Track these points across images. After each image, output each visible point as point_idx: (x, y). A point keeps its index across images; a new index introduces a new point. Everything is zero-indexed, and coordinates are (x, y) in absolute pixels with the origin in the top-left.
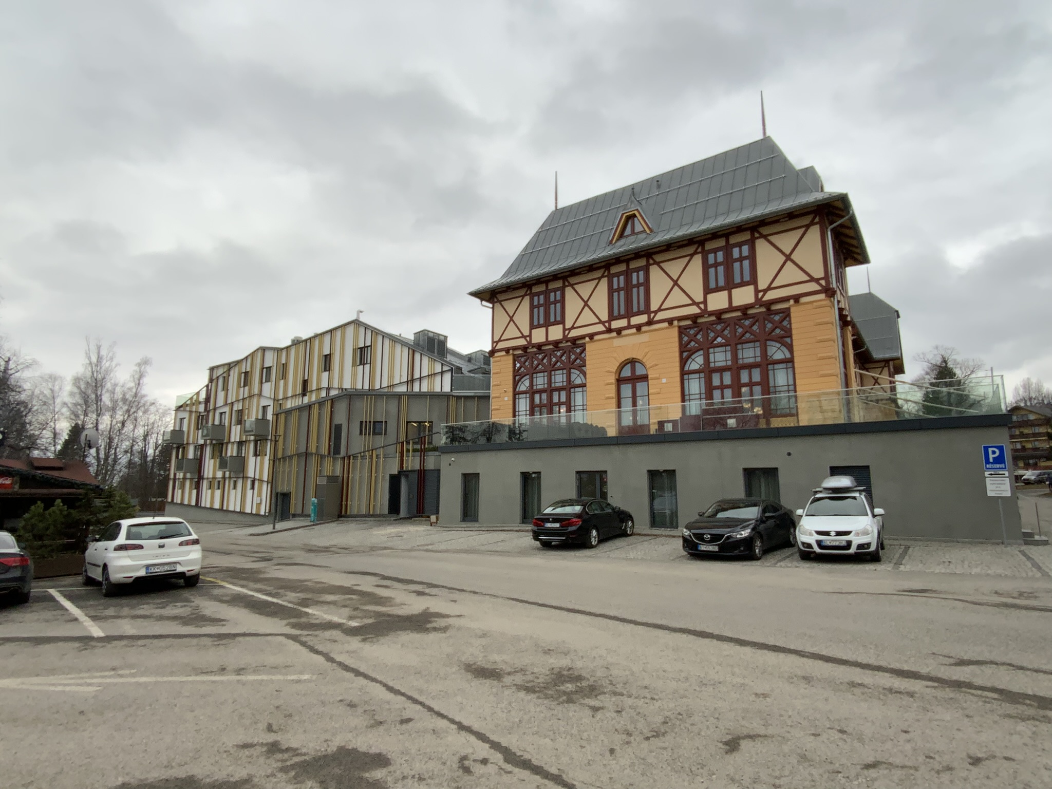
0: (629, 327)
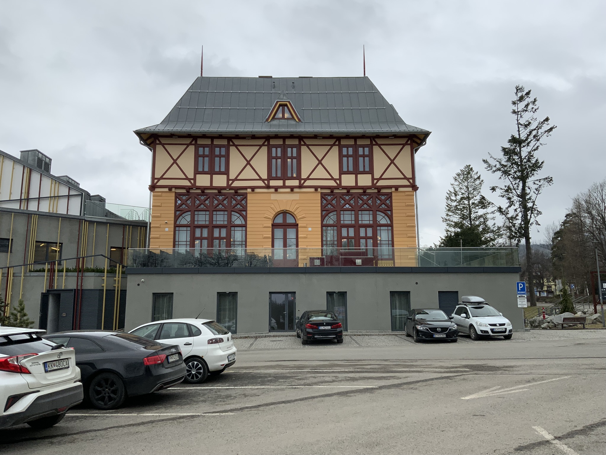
0: (284, 187)
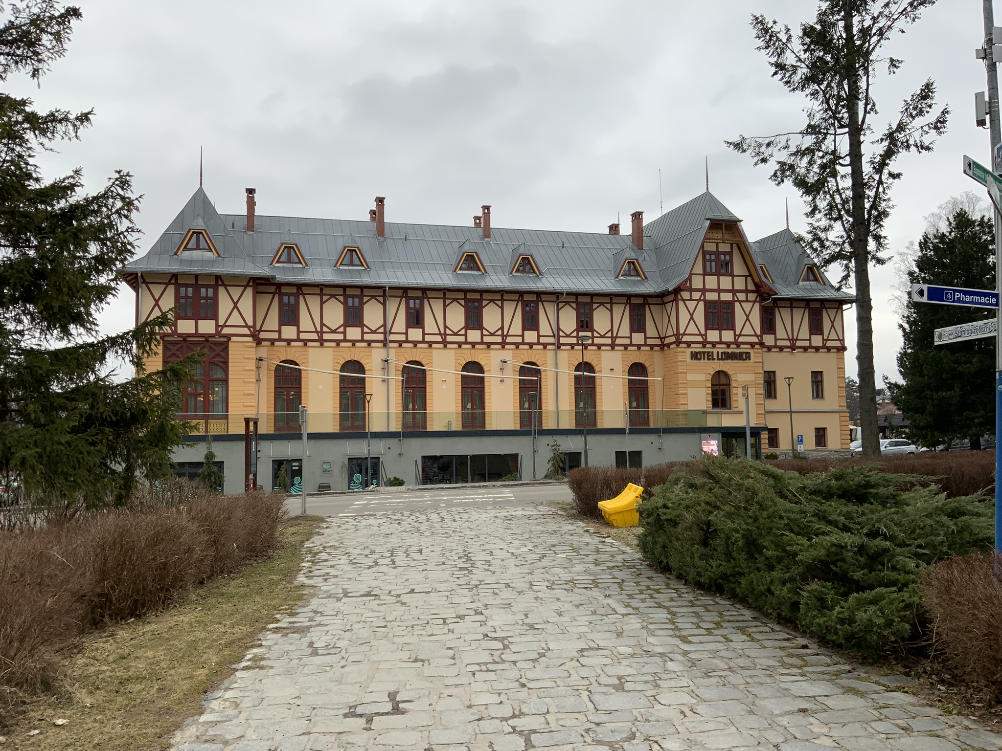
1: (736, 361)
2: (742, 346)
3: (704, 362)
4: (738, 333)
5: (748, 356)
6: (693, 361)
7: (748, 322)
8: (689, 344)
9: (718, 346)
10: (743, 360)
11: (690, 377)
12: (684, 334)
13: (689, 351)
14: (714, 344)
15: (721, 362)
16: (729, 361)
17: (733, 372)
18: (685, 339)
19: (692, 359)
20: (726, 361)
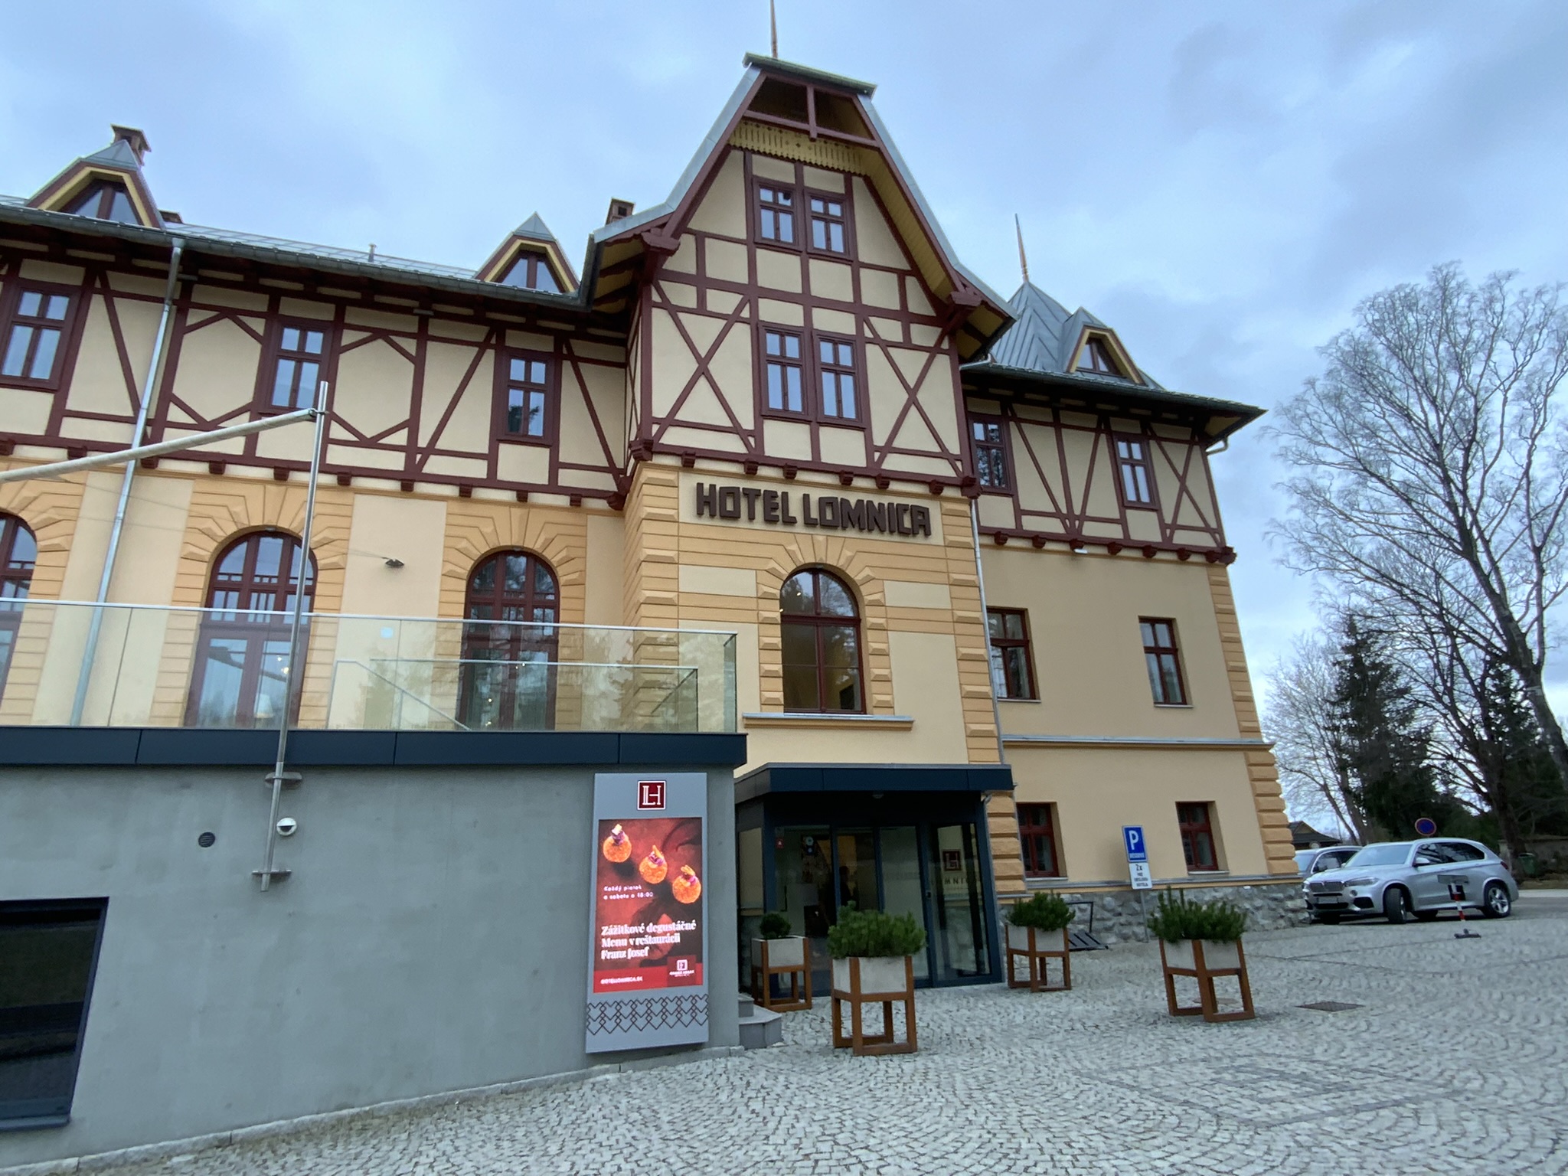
1: (875, 535)
2: (894, 486)
3: (752, 531)
4: (880, 440)
5: (921, 524)
6: (705, 520)
7: (913, 410)
8: (688, 458)
9: (801, 476)
10: (904, 533)
11: (693, 579)
12: (670, 421)
13: (687, 484)
14: (790, 470)
15: (820, 535)
16: (852, 533)
17: (867, 572)
18: (673, 437)
19: (700, 513)
20: (839, 533)
